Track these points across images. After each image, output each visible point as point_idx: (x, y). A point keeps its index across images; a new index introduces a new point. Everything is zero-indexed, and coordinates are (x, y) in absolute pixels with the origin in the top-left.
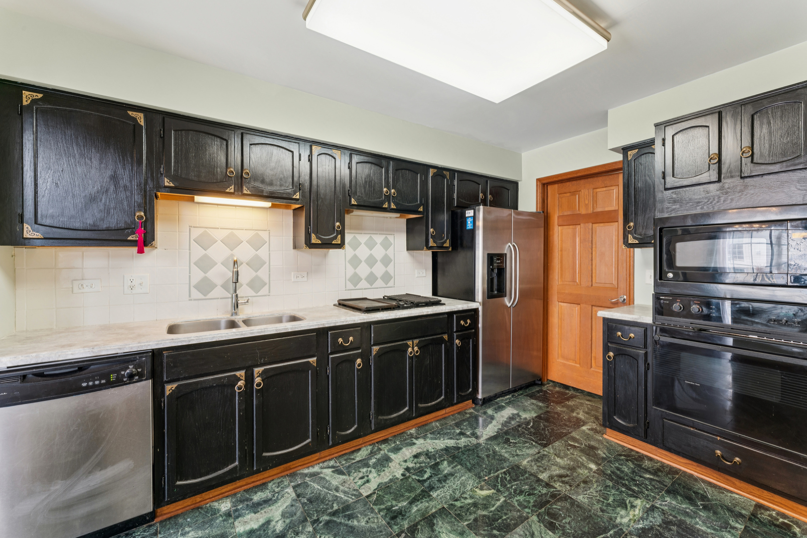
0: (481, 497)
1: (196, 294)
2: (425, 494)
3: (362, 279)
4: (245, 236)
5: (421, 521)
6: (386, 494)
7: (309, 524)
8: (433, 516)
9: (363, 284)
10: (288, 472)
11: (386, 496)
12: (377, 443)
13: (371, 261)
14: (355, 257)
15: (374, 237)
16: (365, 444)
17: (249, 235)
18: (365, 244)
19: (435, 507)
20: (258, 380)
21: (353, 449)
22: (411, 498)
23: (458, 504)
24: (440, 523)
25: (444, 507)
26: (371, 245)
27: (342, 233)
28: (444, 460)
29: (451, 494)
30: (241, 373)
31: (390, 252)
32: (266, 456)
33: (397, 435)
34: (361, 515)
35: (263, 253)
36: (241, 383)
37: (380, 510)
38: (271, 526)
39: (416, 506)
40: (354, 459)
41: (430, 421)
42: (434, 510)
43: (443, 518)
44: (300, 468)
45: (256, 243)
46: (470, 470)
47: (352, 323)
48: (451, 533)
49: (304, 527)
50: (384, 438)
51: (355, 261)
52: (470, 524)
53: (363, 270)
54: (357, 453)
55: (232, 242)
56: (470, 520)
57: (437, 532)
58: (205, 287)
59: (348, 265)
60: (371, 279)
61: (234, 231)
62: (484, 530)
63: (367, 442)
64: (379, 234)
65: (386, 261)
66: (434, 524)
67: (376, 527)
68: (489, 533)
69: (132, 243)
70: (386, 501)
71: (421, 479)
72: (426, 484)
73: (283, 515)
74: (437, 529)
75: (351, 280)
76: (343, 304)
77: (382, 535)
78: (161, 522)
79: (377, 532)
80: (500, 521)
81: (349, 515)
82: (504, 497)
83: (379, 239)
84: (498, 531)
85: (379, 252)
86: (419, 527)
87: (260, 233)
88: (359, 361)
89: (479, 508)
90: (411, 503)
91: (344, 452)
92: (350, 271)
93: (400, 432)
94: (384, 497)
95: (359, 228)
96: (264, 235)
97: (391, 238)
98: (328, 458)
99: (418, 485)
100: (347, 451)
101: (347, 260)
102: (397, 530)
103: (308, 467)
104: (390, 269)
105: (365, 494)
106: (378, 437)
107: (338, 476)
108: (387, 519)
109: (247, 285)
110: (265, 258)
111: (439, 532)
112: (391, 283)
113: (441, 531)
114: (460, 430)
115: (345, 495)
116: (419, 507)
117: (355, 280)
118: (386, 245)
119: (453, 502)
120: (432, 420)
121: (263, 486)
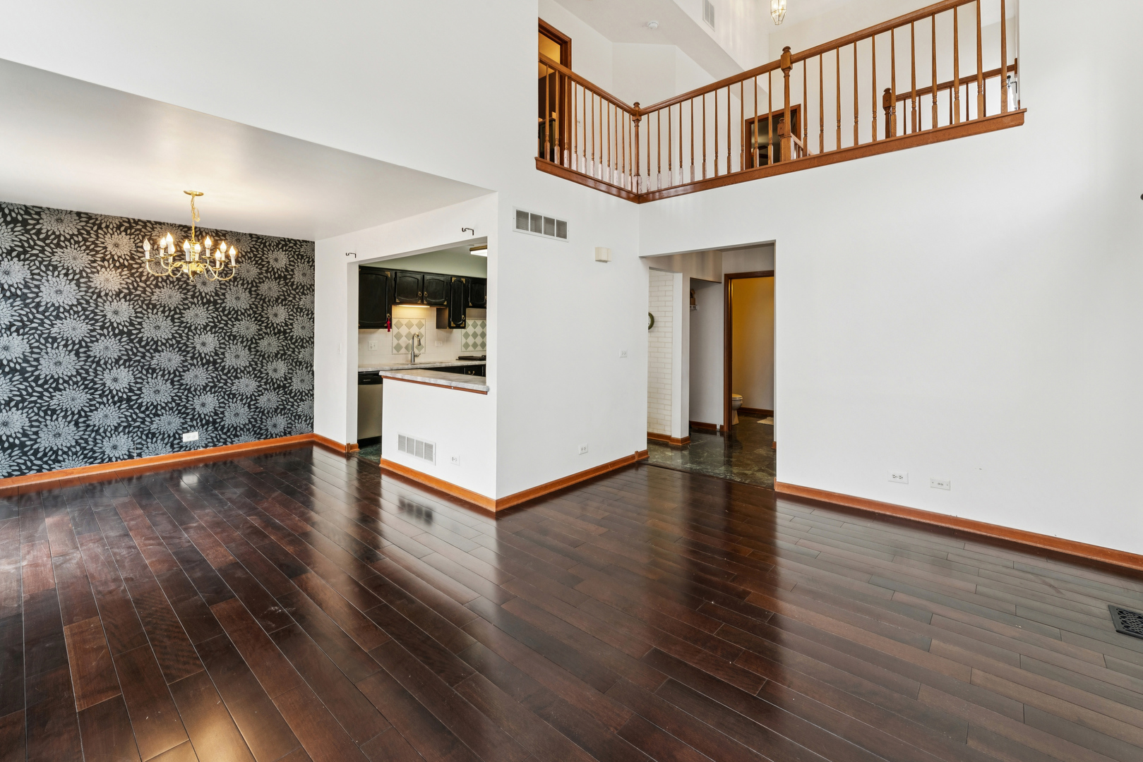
1: (395, 351)
4: (415, 322)
9: (471, 348)
13: (475, 335)
17: (418, 321)
27: (465, 321)
35: (422, 331)
45: (420, 325)
51: (466, 336)
55: (409, 325)
58: (398, 348)
60: (475, 345)
69: (386, 328)
76: (461, 358)
87: (422, 320)
95: (471, 317)
96: (423, 321)
110: (424, 333)
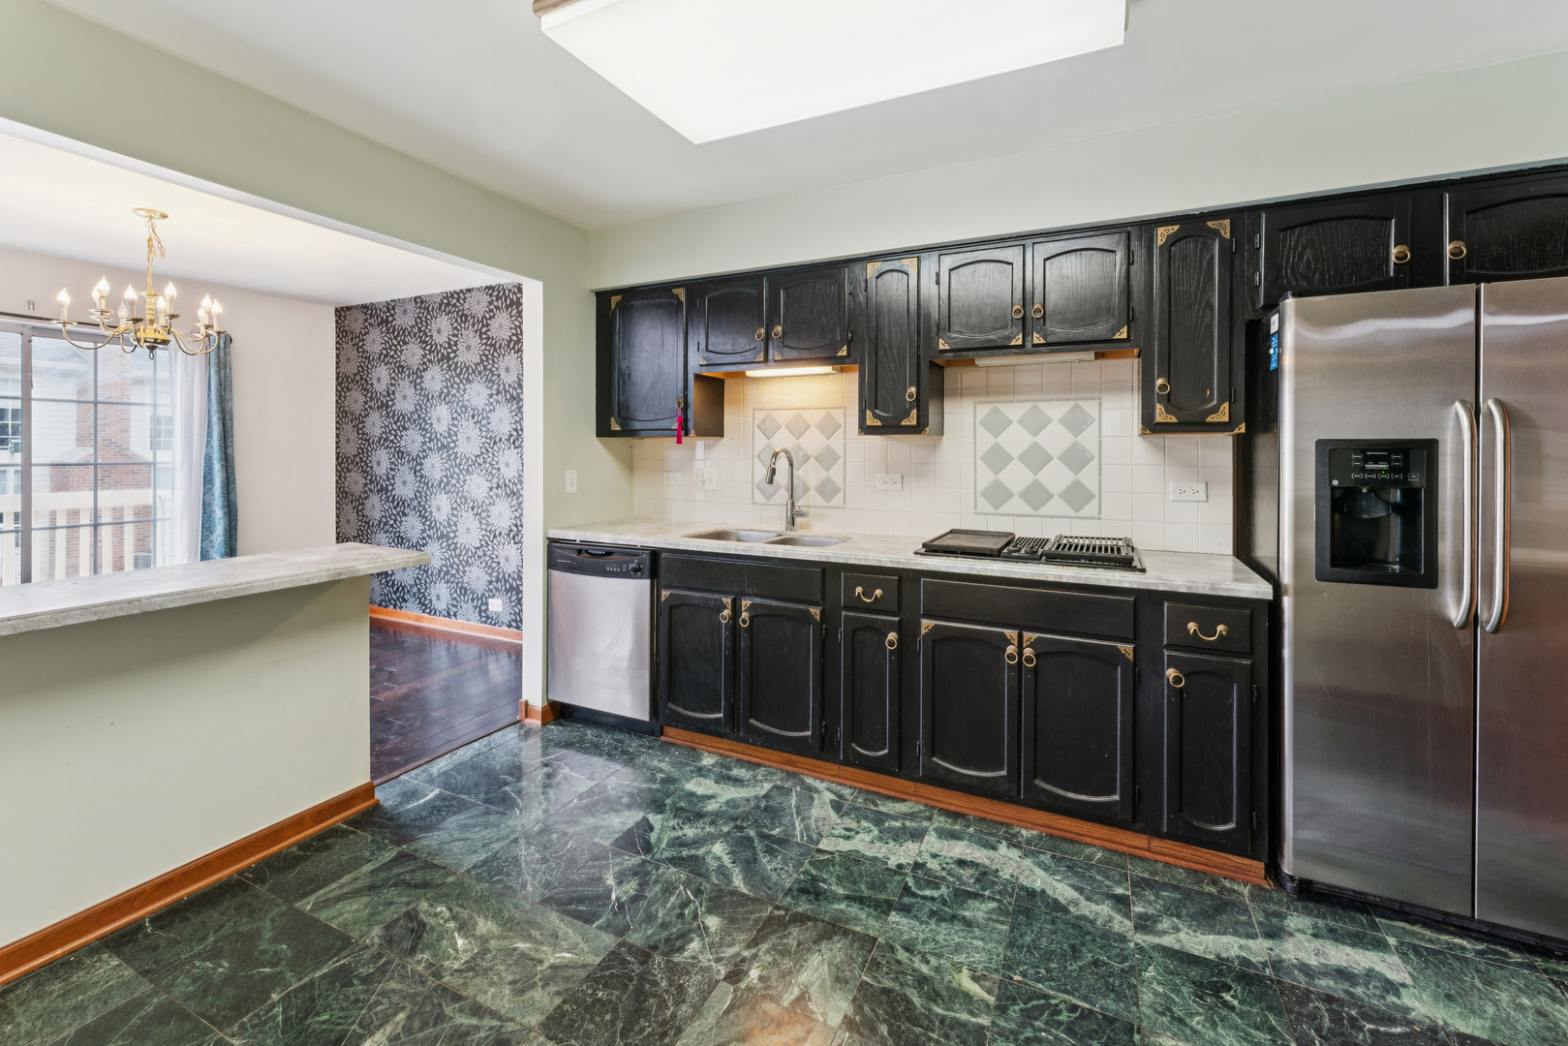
0: (954, 984)
2: (884, 908)
3: (1013, 495)
4: (814, 418)
5: (823, 921)
6: (840, 865)
7: (732, 824)
8: (846, 933)
10: (790, 768)
11: (837, 867)
12: (940, 809)
13: (1036, 459)
14: (997, 448)
15: (1044, 407)
16: (918, 799)
17: (820, 415)
18: (1020, 422)
19: (866, 929)
20: (745, 615)
21: (893, 794)
22: (858, 894)
23: (902, 955)
24: (839, 945)
25: (875, 939)
26: (1037, 425)
28: (998, 901)
29: (916, 939)
30: (727, 600)
31: (1088, 439)
32: (752, 725)
33: (991, 820)
34: (782, 859)
36: (726, 612)
37: (806, 873)
38: (708, 802)
39: (848, 906)
40: (876, 805)
41: (1088, 840)
42: (858, 929)
43: (853, 946)
44: (807, 772)
45: (828, 428)
46: (1011, 945)
47: (876, 564)
48: (829, 966)
49: (725, 823)
50: (958, 810)
52: (872, 986)
53: (1017, 477)
54: (893, 802)
55: (798, 428)
56: (879, 982)
57: (818, 948)
59: (981, 465)
60: (1036, 496)
61: (802, 412)
62: (873, 1010)
63: (924, 797)
64: (1057, 400)
65: (1075, 459)
66: (829, 938)
67: (774, 880)
68: (871, 1019)
70: (827, 871)
71: (913, 889)
72: (906, 900)
73: (727, 803)
74: (823, 945)
75: (987, 494)
77: (765, 892)
78: (664, 742)
79: (766, 885)
80: (918, 1030)
81: (772, 848)
82: (993, 1022)
83: (1056, 410)
84: (889, 1032)
85: (1055, 438)
86: (810, 924)
87: (833, 412)
88: (892, 636)
89: (923, 988)
90: (847, 898)
91: (876, 789)
92: (986, 477)
93: (998, 819)
94: (834, 866)
97: (1090, 407)
98: (848, 783)
99: (895, 891)
100: (881, 791)
101: (979, 455)
102: (785, 903)
103: (816, 778)
104: (1088, 477)
105: (821, 846)
106: (950, 801)
107: (830, 808)
108: (796, 886)
109: (816, 489)
110: (840, 451)
111: (819, 950)
112: (1091, 509)
113: (823, 951)
114: (1129, 893)
115: (801, 831)
116: (849, 909)
117: (998, 494)
118: (1076, 424)
119: (898, 947)
120: (1097, 842)
121: (753, 766)
